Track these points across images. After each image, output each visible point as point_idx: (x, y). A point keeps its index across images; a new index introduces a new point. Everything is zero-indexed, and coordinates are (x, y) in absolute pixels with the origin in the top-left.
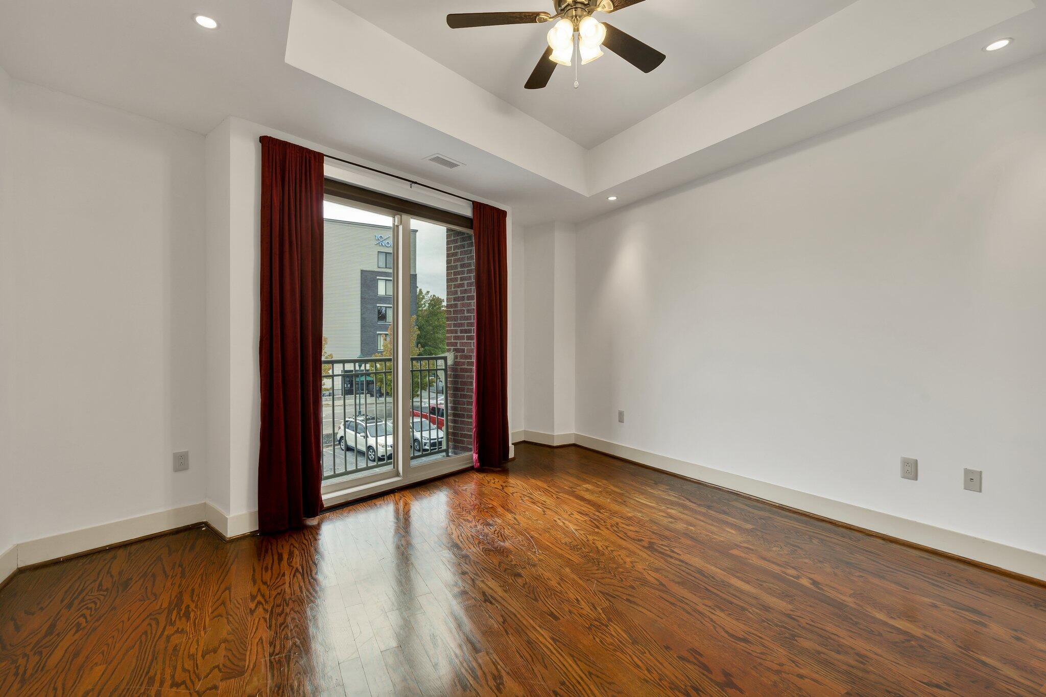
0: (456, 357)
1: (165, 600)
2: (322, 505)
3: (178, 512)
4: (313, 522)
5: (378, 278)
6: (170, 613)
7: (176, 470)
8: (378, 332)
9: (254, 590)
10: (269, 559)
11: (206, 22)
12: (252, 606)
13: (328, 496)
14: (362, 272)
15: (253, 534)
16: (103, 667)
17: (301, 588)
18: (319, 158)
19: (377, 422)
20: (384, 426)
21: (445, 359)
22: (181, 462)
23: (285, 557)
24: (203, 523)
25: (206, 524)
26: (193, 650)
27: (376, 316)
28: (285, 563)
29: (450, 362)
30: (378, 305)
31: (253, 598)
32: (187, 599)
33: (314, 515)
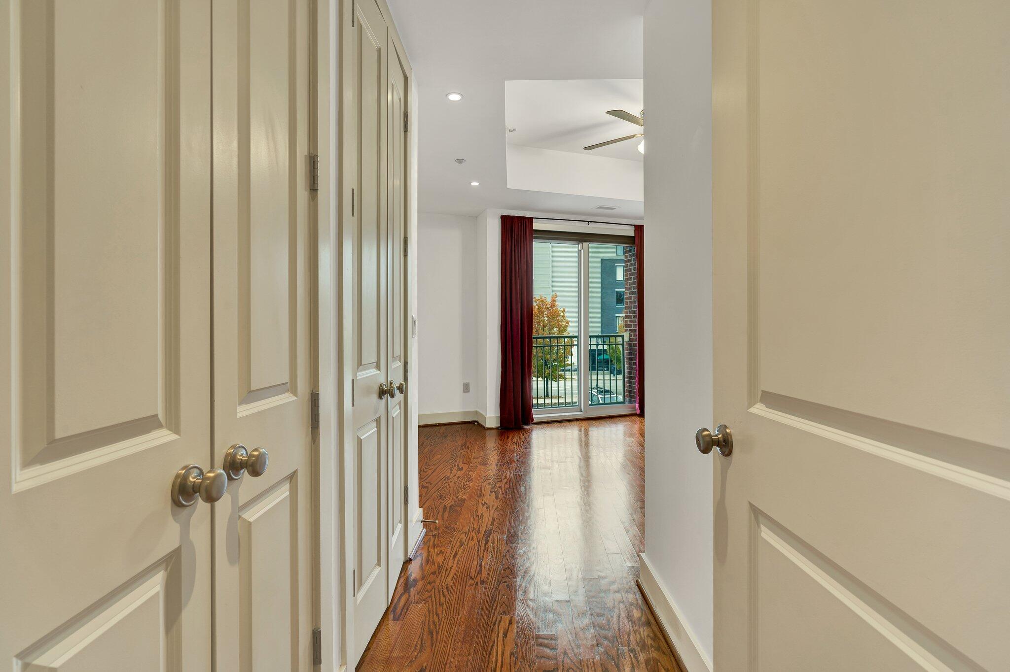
0: (630, 336)
1: (460, 443)
2: (533, 420)
3: (465, 413)
4: (527, 427)
5: (616, 265)
6: (462, 446)
7: (464, 392)
8: (616, 315)
9: (495, 446)
10: (503, 437)
11: (475, 184)
12: (493, 450)
13: (537, 416)
14: (602, 260)
15: (497, 428)
16: (440, 456)
17: (514, 448)
18: (530, 220)
19: (611, 395)
20: (616, 398)
21: (623, 337)
22: (466, 388)
23: (510, 438)
24: (475, 421)
25: (477, 422)
26: (470, 456)
27: (615, 300)
28: (510, 439)
29: (626, 339)
30: (616, 290)
31: (494, 447)
32: (468, 444)
33: (528, 423)
